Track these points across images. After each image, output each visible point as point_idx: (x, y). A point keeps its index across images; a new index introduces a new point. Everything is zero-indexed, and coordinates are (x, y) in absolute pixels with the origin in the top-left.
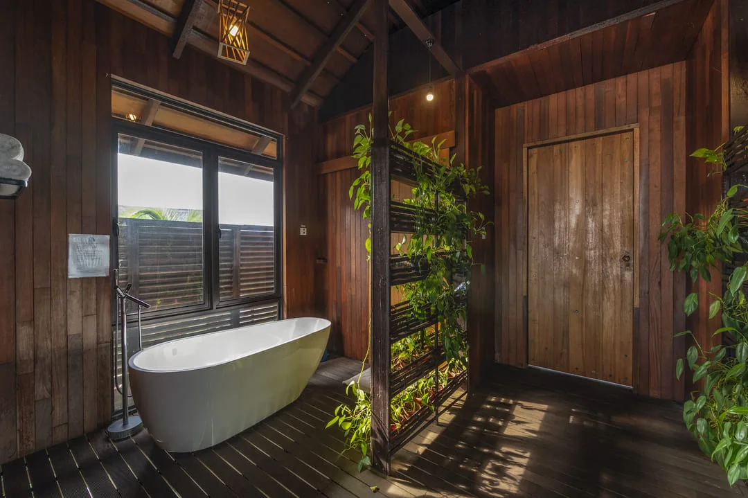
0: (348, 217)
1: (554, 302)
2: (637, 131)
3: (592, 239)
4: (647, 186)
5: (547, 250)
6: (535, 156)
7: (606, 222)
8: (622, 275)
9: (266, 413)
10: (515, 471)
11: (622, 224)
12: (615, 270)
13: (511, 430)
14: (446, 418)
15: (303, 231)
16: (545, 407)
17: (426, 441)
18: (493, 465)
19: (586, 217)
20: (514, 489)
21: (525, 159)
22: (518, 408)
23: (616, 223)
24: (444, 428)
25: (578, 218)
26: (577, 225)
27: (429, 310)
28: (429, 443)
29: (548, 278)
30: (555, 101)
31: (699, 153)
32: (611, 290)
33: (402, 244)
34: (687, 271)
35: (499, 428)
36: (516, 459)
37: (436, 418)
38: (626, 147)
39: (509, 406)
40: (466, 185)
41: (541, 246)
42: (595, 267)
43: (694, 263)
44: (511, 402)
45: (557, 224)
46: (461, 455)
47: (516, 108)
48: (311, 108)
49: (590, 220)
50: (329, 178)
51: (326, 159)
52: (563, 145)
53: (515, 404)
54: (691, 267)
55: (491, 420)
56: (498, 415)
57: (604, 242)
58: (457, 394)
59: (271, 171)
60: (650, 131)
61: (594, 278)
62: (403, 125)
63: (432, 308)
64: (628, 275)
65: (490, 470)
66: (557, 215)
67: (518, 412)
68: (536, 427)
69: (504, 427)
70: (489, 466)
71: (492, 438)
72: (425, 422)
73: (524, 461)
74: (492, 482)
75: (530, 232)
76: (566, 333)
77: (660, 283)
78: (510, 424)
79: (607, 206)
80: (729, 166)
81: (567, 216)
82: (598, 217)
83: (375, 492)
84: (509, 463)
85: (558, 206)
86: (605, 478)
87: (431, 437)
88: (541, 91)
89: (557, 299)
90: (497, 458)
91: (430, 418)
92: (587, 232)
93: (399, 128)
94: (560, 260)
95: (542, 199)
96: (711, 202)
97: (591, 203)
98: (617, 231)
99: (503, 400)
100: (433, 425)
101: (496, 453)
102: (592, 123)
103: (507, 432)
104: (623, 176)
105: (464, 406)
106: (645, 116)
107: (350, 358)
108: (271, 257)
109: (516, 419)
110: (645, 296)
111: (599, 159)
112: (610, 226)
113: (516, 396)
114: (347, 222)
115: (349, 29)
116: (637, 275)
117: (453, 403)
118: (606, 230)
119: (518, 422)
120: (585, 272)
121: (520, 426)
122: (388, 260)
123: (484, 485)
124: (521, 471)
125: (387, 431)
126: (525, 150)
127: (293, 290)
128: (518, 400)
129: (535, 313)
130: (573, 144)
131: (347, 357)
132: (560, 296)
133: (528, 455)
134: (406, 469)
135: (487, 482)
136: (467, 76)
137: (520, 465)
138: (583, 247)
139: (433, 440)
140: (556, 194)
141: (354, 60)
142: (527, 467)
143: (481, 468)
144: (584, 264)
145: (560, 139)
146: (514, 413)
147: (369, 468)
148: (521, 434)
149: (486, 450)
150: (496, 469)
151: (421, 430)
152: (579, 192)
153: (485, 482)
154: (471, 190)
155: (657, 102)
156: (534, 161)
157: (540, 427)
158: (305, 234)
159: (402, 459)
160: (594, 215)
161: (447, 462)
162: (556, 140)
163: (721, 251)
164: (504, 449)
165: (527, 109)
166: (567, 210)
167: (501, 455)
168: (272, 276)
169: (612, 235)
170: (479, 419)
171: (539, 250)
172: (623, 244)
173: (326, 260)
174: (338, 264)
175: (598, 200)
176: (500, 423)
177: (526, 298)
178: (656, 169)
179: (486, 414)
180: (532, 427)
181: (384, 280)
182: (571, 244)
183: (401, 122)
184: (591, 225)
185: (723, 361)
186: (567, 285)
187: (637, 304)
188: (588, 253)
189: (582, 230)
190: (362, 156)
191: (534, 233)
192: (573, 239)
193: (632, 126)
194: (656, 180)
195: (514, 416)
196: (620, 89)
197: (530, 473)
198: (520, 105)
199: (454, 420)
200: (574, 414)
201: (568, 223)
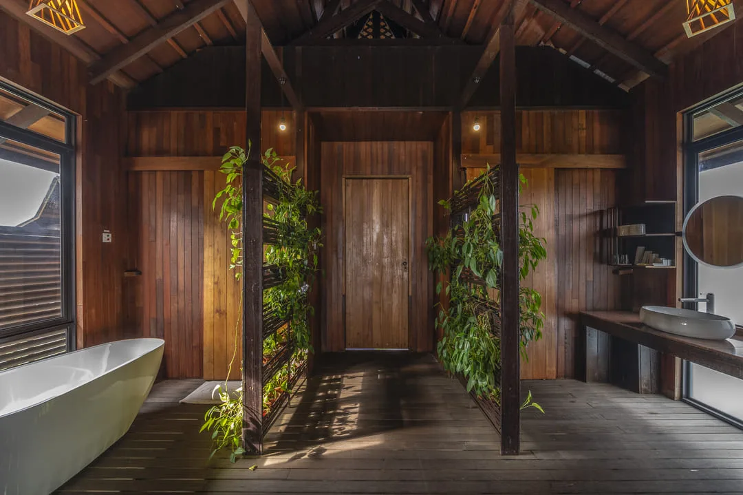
0: (173, 224)
1: (363, 297)
2: (410, 179)
3: (386, 250)
4: (415, 216)
5: (358, 258)
6: (350, 185)
7: (394, 239)
8: (403, 275)
9: (94, 454)
10: (353, 417)
11: (403, 240)
12: (399, 272)
13: (344, 394)
14: (295, 401)
15: (107, 237)
16: (362, 374)
17: (283, 422)
18: (338, 419)
19: (383, 235)
20: (355, 427)
21: (343, 187)
22: (345, 379)
23: (400, 239)
24: (295, 409)
25: (378, 234)
26: (377, 240)
27: (286, 309)
28: (288, 422)
29: (359, 279)
30: (364, 147)
31: (441, 202)
32: (397, 286)
33: (270, 255)
34: (435, 272)
35: (336, 396)
36: (351, 410)
37: (289, 403)
38: (405, 189)
39: (339, 380)
40: (309, 205)
41: (354, 256)
42: (388, 270)
43: (439, 266)
44: (340, 376)
45: (365, 239)
46: (314, 421)
47: (337, 145)
48: (117, 87)
49: (385, 237)
50: (145, 177)
51: (139, 153)
52: (369, 180)
53: (343, 377)
54: (438, 268)
55: (329, 392)
56: (333, 388)
57: (393, 252)
58: (300, 382)
59: (57, 158)
60: (417, 181)
61: (387, 278)
62: (271, 153)
63: (288, 308)
64: (405, 274)
65: (337, 422)
66: (365, 232)
67: (346, 382)
68: (360, 387)
69: (340, 393)
70: (336, 420)
71: (332, 404)
72: (281, 409)
73: (357, 410)
74: (340, 429)
75: (347, 244)
76: (371, 319)
77: (421, 279)
78: (342, 391)
79: (394, 228)
80: (453, 212)
81: (371, 234)
82: (389, 235)
83: (254, 470)
84: (348, 414)
85: (365, 226)
86: (402, 402)
87: (287, 417)
88: (355, 138)
89: (365, 294)
90: (340, 414)
91: (284, 404)
92: (383, 245)
93: (268, 154)
94: (367, 266)
95: (355, 219)
96: (445, 231)
97: (386, 225)
98: (400, 245)
99: (334, 377)
100: (287, 408)
101: (338, 411)
102: (386, 170)
103: (342, 396)
104: (403, 208)
105: (307, 390)
106: (414, 171)
107: (178, 378)
108: (57, 269)
109: (346, 386)
110: (415, 287)
111: (390, 194)
112: (396, 241)
113: (342, 372)
114: (173, 229)
115: (186, 26)
116: (410, 275)
117: (298, 389)
118: (394, 244)
119: (347, 388)
120: (382, 273)
121: (349, 390)
122: (260, 268)
123: (336, 432)
124: (357, 415)
125: (260, 416)
126: (343, 179)
127: (93, 311)
128: (345, 373)
129: (350, 309)
130: (375, 181)
131: (172, 379)
132: (367, 293)
133: (358, 405)
134: (275, 445)
135: (337, 430)
136: (306, 114)
137: (355, 413)
138: (381, 255)
139: (289, 419)
140: (364, 217)
141: (184, 55)
142: (360, 412)
143: (331, 423)
144: (381, 267)
145: (367, 176)
146: (344, 383)
147: (242, 457)
148: (351, 395)
149: (331, 412)
150: (340, 420)
151: (280, 414)
152: (378, 216)
153: (335, 431)
154: (313, 210)
155: (420, 164)
156: (349, 189)
157: (362, 387)
158: (110, 241)
159: (269, 440)
160: (387, 233)
161: (306, 429)
162: (365, 177)
163: (450, 258)
164: (343, 407)
165: (346, 147)
166: (371, 228)
167: (341, 411)
168: (58, 295)
169: (397, 248)
170: (321, 394)
171: (352, 258)
172: (403, 255)
173: (140, 273)
174: (159, 276)
175: (390, 224)
176: (336, 392)
177: (344, 296)
178: (419, 206)
179: (325, 389)
180: (357, 388)
181: (258, 285)
182: (374, 254)
183: (271, 149)
184: (386, 240)
185: (453, 316)
186: (371, 284)
187: (410, 294)
188: (384, 259)
189: (380, 243)
190: (231, 172)
191: (349, 245)
192: (375, 250)
193: (408, 176)
194: (419, 214)
195: (344, 385)
196: (402, 150)
197: (361, 415)
198: (340, 143)
199: (302, 400)
200: (379, 373)
201: (371, 238)
